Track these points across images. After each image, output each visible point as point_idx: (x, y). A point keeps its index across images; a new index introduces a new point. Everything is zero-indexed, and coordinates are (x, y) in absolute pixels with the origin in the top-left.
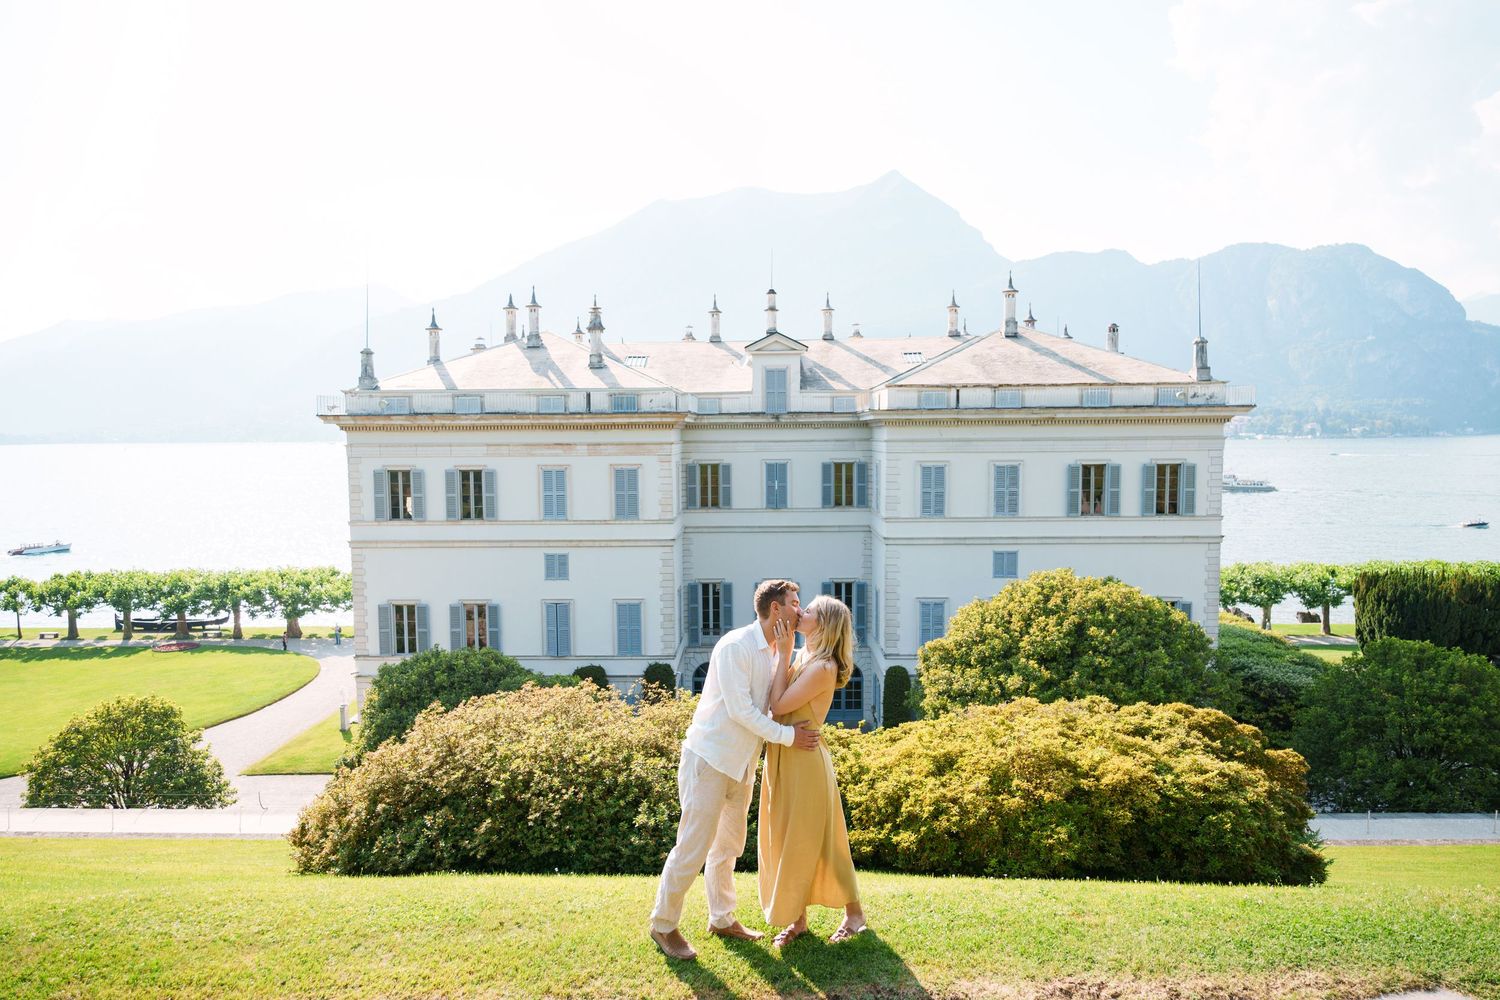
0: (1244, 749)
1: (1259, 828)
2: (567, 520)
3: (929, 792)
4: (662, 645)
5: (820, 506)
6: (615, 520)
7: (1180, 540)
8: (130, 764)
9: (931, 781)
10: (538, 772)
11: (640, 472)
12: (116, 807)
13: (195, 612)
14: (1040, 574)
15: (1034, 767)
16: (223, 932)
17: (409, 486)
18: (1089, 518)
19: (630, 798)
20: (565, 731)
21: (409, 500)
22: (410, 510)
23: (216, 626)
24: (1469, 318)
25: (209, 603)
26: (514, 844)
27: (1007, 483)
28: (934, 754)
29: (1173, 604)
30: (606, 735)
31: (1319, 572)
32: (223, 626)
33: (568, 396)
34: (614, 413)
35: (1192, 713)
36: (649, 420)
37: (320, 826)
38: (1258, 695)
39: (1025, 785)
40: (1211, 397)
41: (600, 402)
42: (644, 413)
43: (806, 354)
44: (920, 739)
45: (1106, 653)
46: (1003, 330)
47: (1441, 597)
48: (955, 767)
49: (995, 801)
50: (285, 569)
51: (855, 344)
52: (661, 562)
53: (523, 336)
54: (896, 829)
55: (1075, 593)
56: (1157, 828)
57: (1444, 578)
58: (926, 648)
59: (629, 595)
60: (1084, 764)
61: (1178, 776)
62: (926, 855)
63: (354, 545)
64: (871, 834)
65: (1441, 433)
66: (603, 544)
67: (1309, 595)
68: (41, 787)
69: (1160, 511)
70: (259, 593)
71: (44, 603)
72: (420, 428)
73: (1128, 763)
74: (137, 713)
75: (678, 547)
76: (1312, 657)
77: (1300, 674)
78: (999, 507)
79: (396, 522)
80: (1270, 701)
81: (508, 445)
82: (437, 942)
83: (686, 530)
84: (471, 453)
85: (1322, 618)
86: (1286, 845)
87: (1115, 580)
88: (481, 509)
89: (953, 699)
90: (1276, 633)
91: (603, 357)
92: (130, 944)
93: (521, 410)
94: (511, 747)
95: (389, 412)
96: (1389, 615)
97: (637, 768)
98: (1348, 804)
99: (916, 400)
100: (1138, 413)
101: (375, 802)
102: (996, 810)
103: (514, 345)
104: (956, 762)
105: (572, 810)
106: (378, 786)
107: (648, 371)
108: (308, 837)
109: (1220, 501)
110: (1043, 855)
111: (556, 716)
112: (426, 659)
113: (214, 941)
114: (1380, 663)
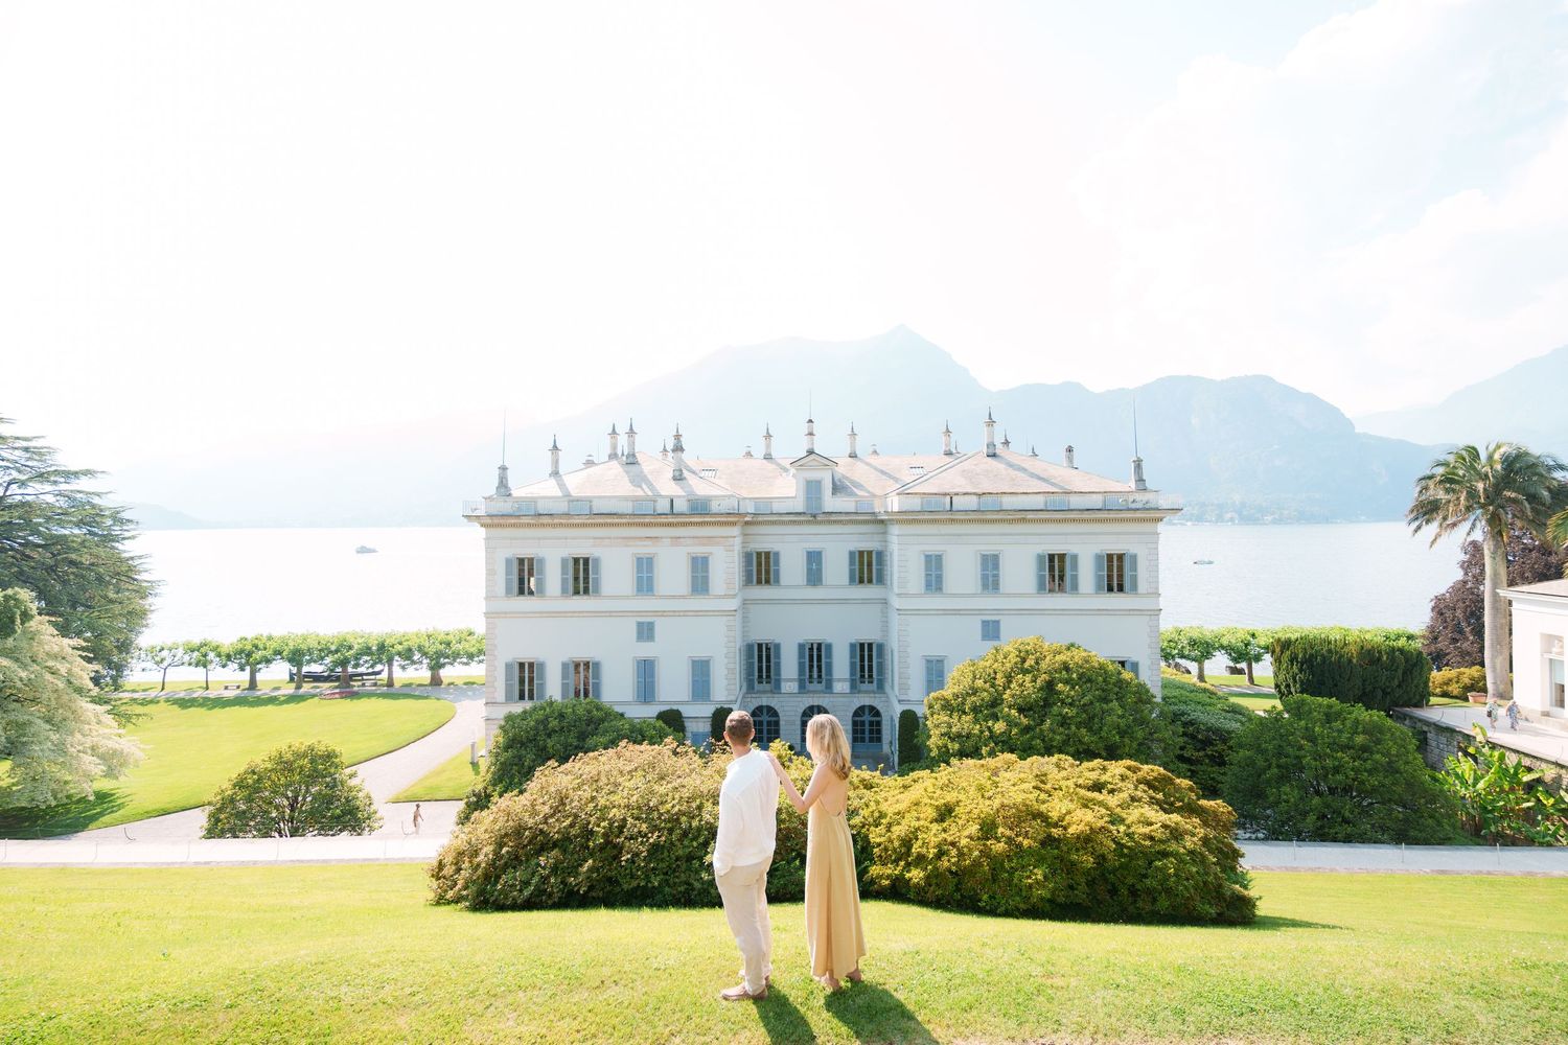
0: (1182, 801)
1: (1197, 873)
2: (654, 595)
3: (933, 836)
4: (726, 693)
6: (691, 595)
7: (1127, 613)
8: (296, 798)
9: (935, 827)
10: (630, 820)
11: (711, 558)
12: (281, 836)
13: (356, 666)
14: (1017, 640)
15: (1014, 817)
16: (382, 994)
17: (533, 569)
18: (1055, 595)
19: (701, 840)
20: (652, 784)
21: (532, 579)
22: (533, 588)
23: (373, 677)
24: (1356, 431)
25: (369, 658)
26: (610, 880)
27: (990, 566)
28: (937, 803)
29: (1123, 663)
30: (684, 786)
31: (1242, 635)
32: (378, 677)
33: (656, 501)
34: (693, 514)
35: (1139, 769)
36: (717, 519)
37: (455, 862)
38: (1196, 737)
39: (1008, 833)
40: (1147, 503)
41: (681, 506)
42: (714, 514)
43: (836, 469)
44: (926, 790)
45: (1071, 705)
46: (985, 451)
47: (1344, 660)
48: (953, 815)
49: (985, 845)
50: (431, 630)
51: (873, 460)
52: (725, 628)
53: (623, 455)
54: (908, 866)
55: (1045, 657)
56: (1114, 871)
57: (1345, 644)
58: (931, 698)
59: (701, 653)
60: (1054, 815)
61: (1129, 827)
62: (932, 888)
63: (488, 615)
64: (889, 870)
66: (682, 614)
67: (1235, 653)
69: (1110, 589)
70: (410, 650)
71: (230, 661)
72: (543, 525)
73: (1088, 816)
74: (305, 755)
75: (739, 616)
76: (1239, 705)
77: (1230, 720)
78: (985, 586)
79: (521, 598)
80: (1207, 742)
81: (609, 538)
82: (552, 1001)
83: (745, 602)
84: (581, 544)
85: (1246, 671)
86: (1220, 886)
87: (1076, 646)
88: (588, 587)
89: (952, 740)
90: (1208, 686)
91: (685, 471)
92: (307, 1009)
93: (620, 512)
94: (609, 798)
95: (519, 514)
96: (1301, 673)
97: (707, 817)
98: (1276, 834)
99: (919, 505)
100: (1091, 514)
101: (501, 845)
102: (986, 853)
103: (616, 462)
104: (954, 811)
105: (656, 851)
106: (503, 832)
107: (717, 481)
108: (445, 872)
109: (1158, 582)
110: (1024, 894)
111: (644, 770)
112: (542, 708)
113: (375, 1004)
114: (1296, 716)
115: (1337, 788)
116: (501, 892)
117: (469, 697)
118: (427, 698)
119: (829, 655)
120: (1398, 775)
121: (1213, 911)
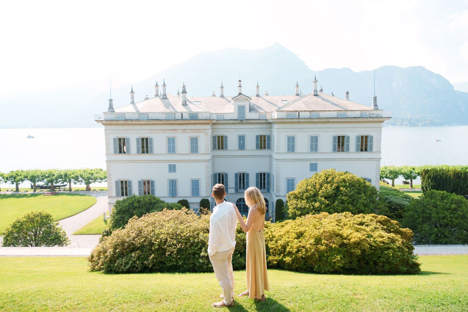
0: (394, 229)
1: (400, 255)
2: (175, 154)
3: (295, 245)
4: (206, 193)
5: (255, 149)
6: (191, 153)
7: (368, 160)
8: (36, 232)
9: (296, 241)
10: (169, 239)
11: (198, 138)
12: (32, 246)
13: (56, 183)
14: (325, 170)
15: (329, 236)
16: (65, 304)
17: (125, 143)
18: (340, 153)
19: (199, 247)
20: (177, 225)
21: (125, 147)
22: (125, 150)
23: (63, 187)
24: (455, 89)
25: (61, 180)
26: (161, 262)
27: (314, 142)
28: (297, 232)
29: (366, 179)
30: (191, 226)
31: (410, 169)
32: (65, 187)
33: (175, 114)
34: (191, 120)
35: (377, 217)
36: (201, 122)
37: (98, 255)
38: (391, 208)
39: (326, 242)
40: (378, 115)
41: (186, 116)
42: (200, 120)
43: (251, 101)
44: (292, 227)
45: (345, 195)
46: (313, 93)
47: (448, 177)
48: (303, 236)
49: (317, 247)
50: (85, 169)
51: (266, 98)
52: (205, 167)
53: (161, 95)
54: (284, 256)
55: (336, 177)
56: (369, 255)
57: (449, 171)
58: (289, 194)
59: (195, 177)
60: (345, 235)
61: (374, 239)
62: (294, 264)
63: (108, 162)
64: (277, 258)
65: (446, 125)
66: (187, 161)
67: (406, 176)
68: (7, 240)
69: (362, 150)
70: (77, 176)
71: (8, 180)
72: (128, 124)
73: (359, 235)
74: (38, 216)
75: (210, 162)
76: (408, 195)
77: (404, 201)
78: (312, 149)
79: (121, 154)
80: (395, 210)
81: (156, 130)
82: (139, 307)
83: (213, 157)
84: (144, 132)
85: (410, 183)
86: (408, 260)
87: (348, 172)
88: (148, 150)
89: (298, 210)
90: (396, 188)
91: (187, 102)
93: (160, 119)
94: (160, 230)
95: (118, 119)
96: (432, 182)
97: (201, 238)
98: (420, 242)
99: (286, 116)
100: (356, 119)
101: (116, 249)
102: (317, 250)
103: (158, 98)
104: (304, 234)
105: (180, 251)
106: (116, 244)
107: (200, 106)
108: (94, 259)
109: (380, 147)
110: (332, 265)
111: (174, 220)
112: (131, 198)
113: (62, 308)
114: (430, 198)
115: (443, 225)
116: (117, 266)
117: (101, 195)
118: (85, 195)
119: (248, 178)
120: (466, 219)
121: (405, 269)
